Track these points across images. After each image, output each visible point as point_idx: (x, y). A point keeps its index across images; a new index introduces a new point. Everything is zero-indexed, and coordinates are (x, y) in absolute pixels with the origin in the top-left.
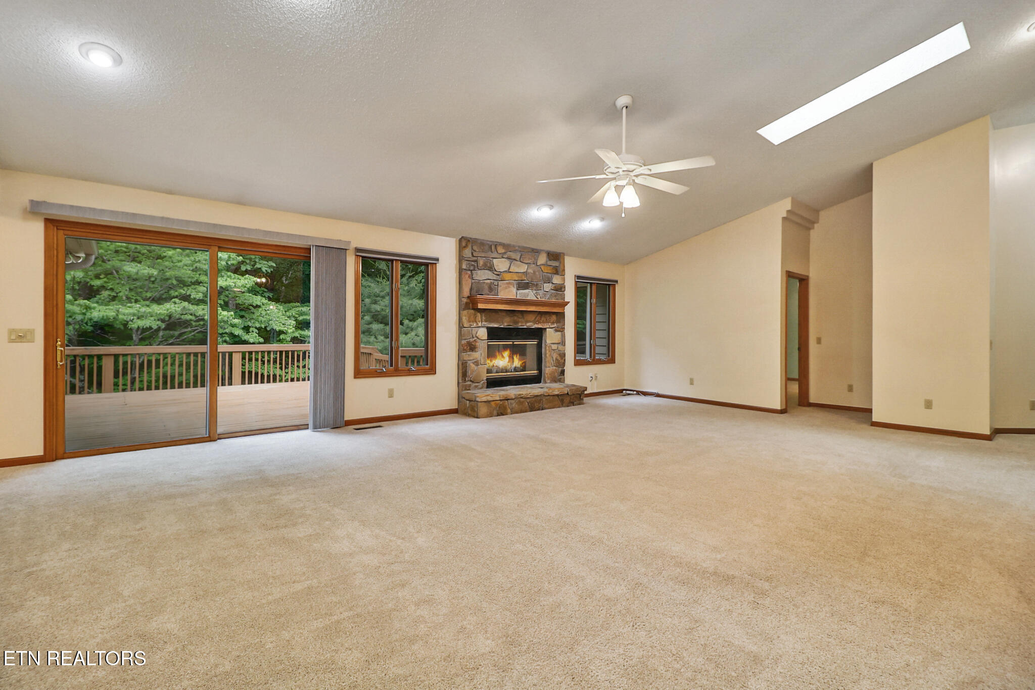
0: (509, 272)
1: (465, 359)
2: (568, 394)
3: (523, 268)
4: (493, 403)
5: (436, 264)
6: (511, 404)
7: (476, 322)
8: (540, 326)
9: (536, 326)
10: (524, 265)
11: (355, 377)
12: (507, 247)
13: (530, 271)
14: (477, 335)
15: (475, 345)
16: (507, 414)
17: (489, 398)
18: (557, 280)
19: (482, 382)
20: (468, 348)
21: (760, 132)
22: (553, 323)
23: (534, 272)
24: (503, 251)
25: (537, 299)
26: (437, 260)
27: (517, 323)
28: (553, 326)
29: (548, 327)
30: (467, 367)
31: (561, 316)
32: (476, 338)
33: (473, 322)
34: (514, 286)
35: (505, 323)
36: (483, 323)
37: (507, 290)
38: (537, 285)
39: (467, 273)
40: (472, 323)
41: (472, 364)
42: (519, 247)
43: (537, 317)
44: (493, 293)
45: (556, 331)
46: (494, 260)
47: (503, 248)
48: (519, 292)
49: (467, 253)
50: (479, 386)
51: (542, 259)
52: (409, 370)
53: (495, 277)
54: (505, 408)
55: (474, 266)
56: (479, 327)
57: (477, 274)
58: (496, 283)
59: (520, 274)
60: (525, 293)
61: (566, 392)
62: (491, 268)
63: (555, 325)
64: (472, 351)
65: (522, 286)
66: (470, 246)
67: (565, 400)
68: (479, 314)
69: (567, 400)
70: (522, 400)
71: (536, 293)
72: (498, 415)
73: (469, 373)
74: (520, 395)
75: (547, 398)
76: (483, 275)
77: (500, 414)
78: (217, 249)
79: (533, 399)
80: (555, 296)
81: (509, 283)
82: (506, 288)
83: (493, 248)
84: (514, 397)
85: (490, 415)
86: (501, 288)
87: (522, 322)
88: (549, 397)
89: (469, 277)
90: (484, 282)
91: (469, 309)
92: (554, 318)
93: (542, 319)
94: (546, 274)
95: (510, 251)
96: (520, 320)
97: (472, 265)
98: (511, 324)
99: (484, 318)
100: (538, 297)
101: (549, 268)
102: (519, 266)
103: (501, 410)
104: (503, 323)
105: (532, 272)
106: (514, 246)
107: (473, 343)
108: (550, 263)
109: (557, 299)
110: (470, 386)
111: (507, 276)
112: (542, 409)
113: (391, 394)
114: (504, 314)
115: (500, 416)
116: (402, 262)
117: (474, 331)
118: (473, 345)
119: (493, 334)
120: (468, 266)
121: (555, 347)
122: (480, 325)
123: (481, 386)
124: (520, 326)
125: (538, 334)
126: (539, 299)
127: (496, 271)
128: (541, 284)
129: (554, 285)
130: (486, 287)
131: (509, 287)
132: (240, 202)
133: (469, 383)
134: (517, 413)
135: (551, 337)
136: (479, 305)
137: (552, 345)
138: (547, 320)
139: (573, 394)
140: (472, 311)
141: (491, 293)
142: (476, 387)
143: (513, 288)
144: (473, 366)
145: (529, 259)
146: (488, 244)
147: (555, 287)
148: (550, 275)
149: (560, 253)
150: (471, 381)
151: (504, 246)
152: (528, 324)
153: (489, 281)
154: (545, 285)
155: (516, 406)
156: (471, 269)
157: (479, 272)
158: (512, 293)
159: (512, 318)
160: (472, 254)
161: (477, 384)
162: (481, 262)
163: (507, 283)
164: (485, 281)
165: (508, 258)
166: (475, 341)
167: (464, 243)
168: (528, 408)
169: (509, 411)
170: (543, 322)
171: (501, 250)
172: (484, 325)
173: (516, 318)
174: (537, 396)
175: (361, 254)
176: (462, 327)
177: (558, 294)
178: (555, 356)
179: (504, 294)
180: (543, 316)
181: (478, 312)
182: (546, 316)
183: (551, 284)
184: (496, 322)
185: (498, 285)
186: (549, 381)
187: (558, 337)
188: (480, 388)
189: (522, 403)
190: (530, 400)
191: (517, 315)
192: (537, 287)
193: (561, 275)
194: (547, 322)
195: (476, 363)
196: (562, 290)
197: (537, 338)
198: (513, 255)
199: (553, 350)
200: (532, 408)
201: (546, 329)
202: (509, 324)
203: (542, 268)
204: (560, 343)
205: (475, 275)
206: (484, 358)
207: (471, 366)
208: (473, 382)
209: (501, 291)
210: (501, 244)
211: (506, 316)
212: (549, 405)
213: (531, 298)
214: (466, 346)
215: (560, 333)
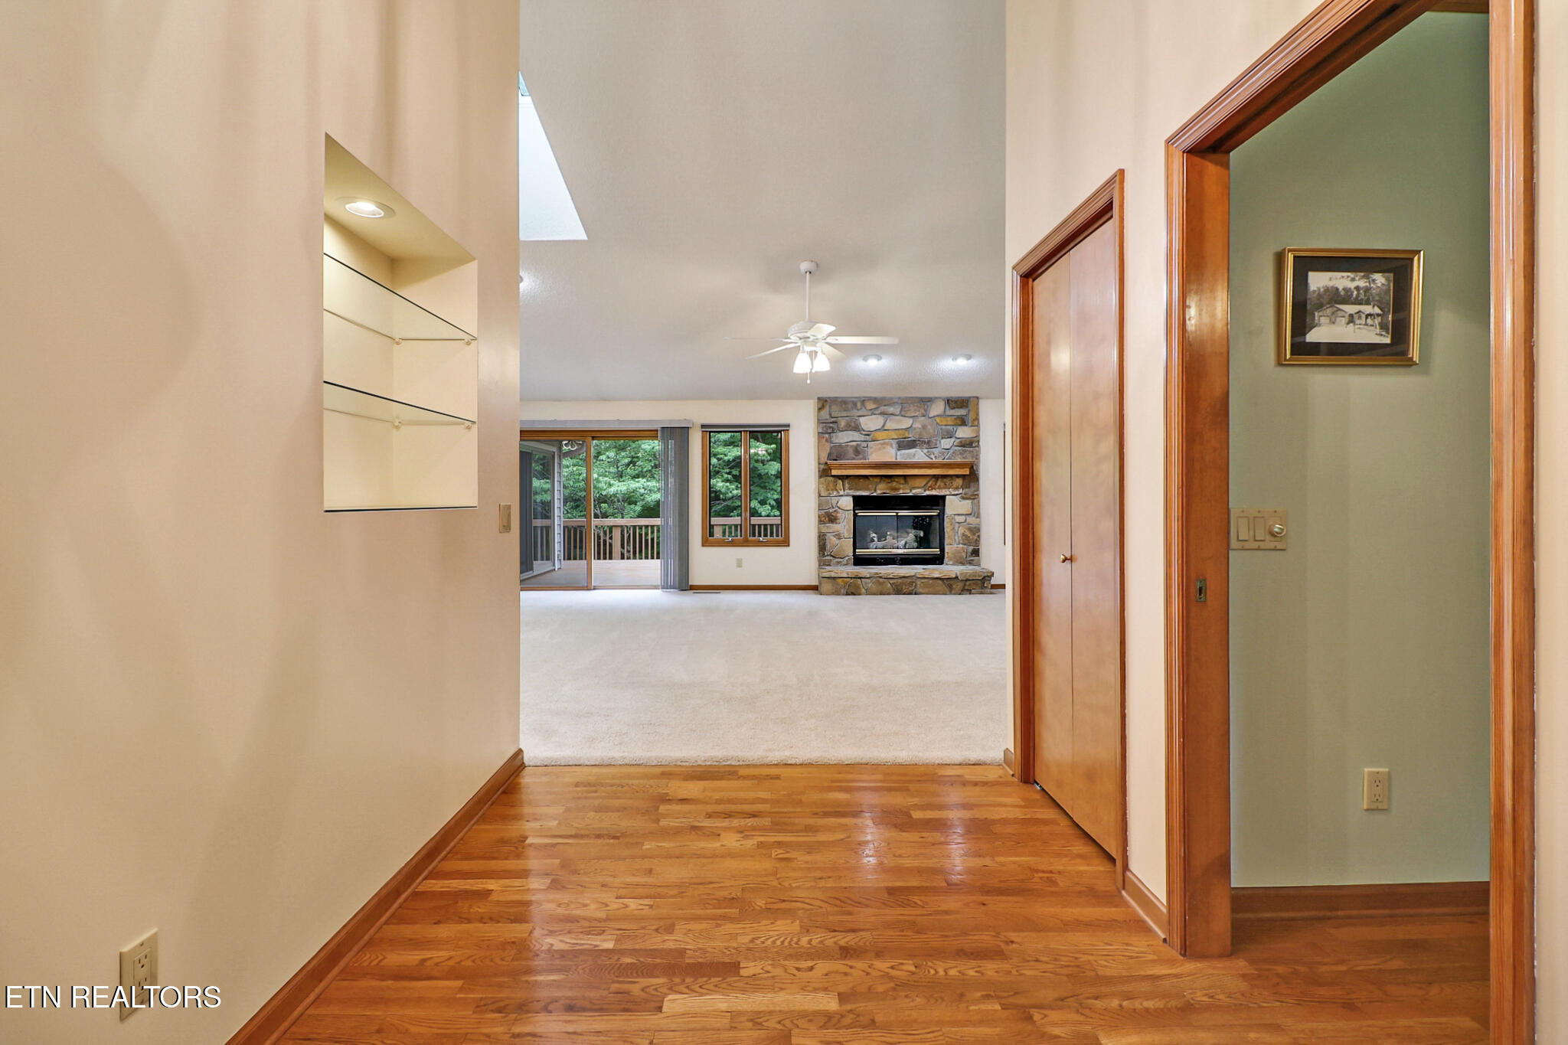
0: (883, 429)
1: (823, 531)
2: (957, 577)
3: (906, 423)
4: (840, 580)
5: (788, 430)
6: (866, 583)
7: (836, 490)
8: (935, 492)
9: (928, 493)
10: (907, 419)
11: (703, 546)
12: (879, 401)
13: (917, 425)
14: (838, 505)
15: (836, 516)
16: (860, 594)
17: (833, 575)
18: (964, 433)
19: (847, 558)
20: (827, 519)
22: (957, 488)
23: (924, 427)
24: (874, 406)
25: (929, 460)
26: (788, 426)
27: (898, 489)
28: (957, 492)
29: (950, 493)
30: (826, 539)
31: (971, 477)
32: (837, 508)
33: (832, 490)
34: (892, 446)
35: (881, 490)
36: (846, 491)
37: (881, 452)
38: (929, 442)
39: (824, 437)
40: (831, 492)
41: (832, 537)
42: (899, 398)
43: (929, 481)
44: (861, 456)
45: (963, 498)
46: (861, 419)
47: (874, 403)
48: (899, 453)
49: (825, 414)
50: (843, 563)
51: (937, 409)
52: (759, 541)
53: (863, 438)
54: (858, 587)
55: (832, 428)
56: (842, 496)
57: (836, 436)
58: (865, 444)
59: (901, 432)
60: (909, 453)
62: (857, 428)
63: (961, 491)
64: (832, 522)
65: (905, 444)
66: (827, 408)
67: (954, 586)
68: (840, 482)
69: (959, 586)
70: (881, 580)
71: (928, 452)
72: (847, 594)
73: (828, 547)
74: (877, 574)
75: (923, 581)
76: (844, 438)
77: (849, 592)
78: (590, 438)
79: (900, 581)
80: (961, 454)
81: (884, 443)
82: (880, 449)
83: (859, 405)
84: (868, 576)
85: (837, 593)
86: (872, 450)
87: (906, 489)
88: (926, 580)
89: (827, 440)
91: (828, 476)
92: (959, 481)
93: (938, 484)
94: (944, 427)
95: (885, 405)
96: (901, 486)
97: (830, 427)
98: (888, 492)
99: (847, 485)
100: (932, 456)
101: (949, 419)
102: (899, 421)
103: (851, 588)
104: (875, 490)
105: (920, 426)
106: (891, 399)
107: (833, 514)
108: (952, 412)
109: (964, 458)
110: (831, 560)
111: (880, 435)
112: (916, 594)
113: (739, 564)
114: (878, 480)
115: (849, 595)
116: (750, 432)
117: (834, 501)
118: (833, 516)
119: (860, 502)
120: (825, 429)
121: (961, 519)
122: (842, 493)
123: (845, 562)
124: (901, 492)
125: (938, 501)
126: (934, 460)
127: (864, 431)
128: (936, 440)
129: (958, 440)
130: (851, 451)
131: (884, 448)
132: (605, 399)
133: (829, 558)
134: (874, 594)
135: (955, 506)
136: (833, 471)
137: (956, 517)
138: (946, 485)
139: (967, 580)
140: (831, 478)
141: (858, 457)
142: (838, 563)
143: (891, 449)
144: (834, 539)
145: (915, 411)
146: (853, 402)
147: (961, 442)
148: (951, 428)
149: (970, 397)
150: (832, 556)
151: (875, 400)
152: (914, 491)
153: (854, 443)
154: (942, 441)
155: (873, 586)
156: (829, 431)
157: (840, 434)
158: (890, 454)
159: (889, 485)
160: (830, 415)
161: (839, 560)
162: (843, 423)
163: (882, 444)
164: (849, 444)
165: (883, 414)
166: (836, 511)
167: (823, 403)
168: (891, 591)
169: (863, 591)
170: (939, 488)
171: (870, 406)
172: (848, 493)
173: (894, 484)
174: (904, 577)
175: (709, 430)
176: (820, 496)
177: (965, 451)
178: (961, 530)
179: (875, 457)
180: (940, 480)
181: (840, 479)
182: (945, 480)
183: (953, 440)
184: (867, 489)
185: (867, 446)
186: (951, 563)
187: (966, 506)
188: (844, 565)
189: (881, 584)
190: (895, 581)
191: (896, 480)
192: (929, 444)
193: (972, 426)
194: (946, 487)
195: (839, 536)
196: (974, 445)
197: (934, 508)
198: (891, 410)
199: (959, 523)
200: (898, 591)
201: (947, 497)
202: (885, 491)
203: (938, 419)
204: (970, 514)
205: (834, 438)
206: (848, 530)
207: (832, 540)
208: (834, 557)
209: (872, 453)
210: (870, 399)
211: (880, 482)
212: (927, 590)
213: (918, 459)
214: (828, 517)
215: (969, 501)
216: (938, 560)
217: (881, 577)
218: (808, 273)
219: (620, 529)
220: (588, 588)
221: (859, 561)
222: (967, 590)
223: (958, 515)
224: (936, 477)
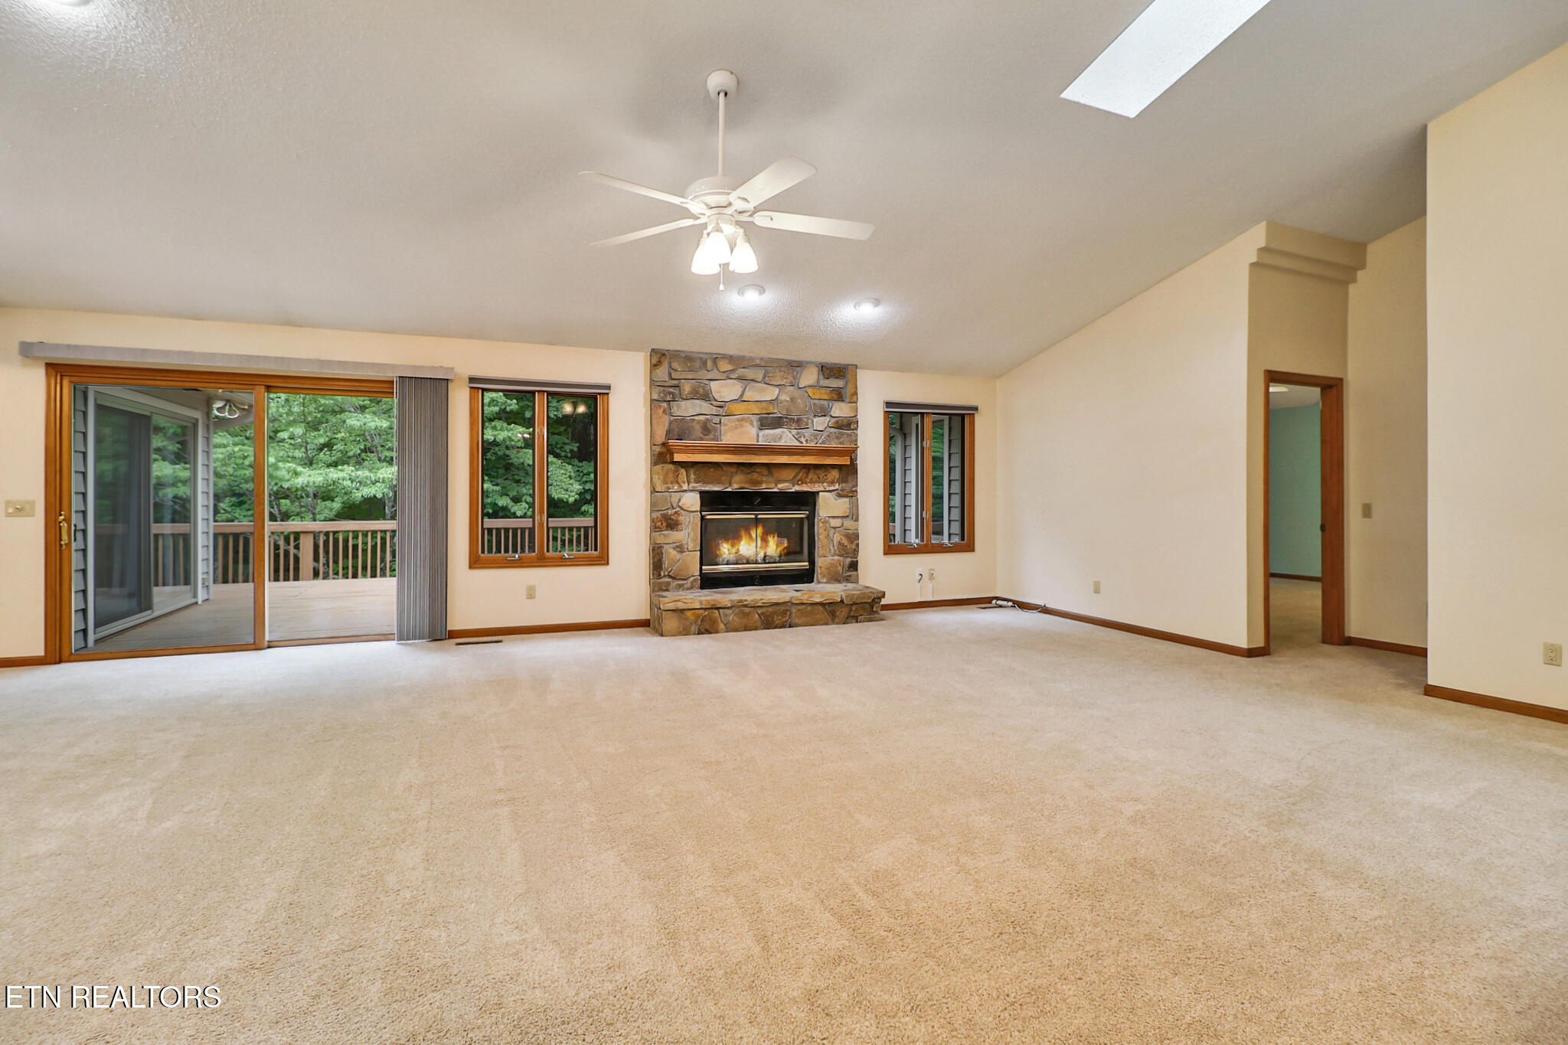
0: (741, 400)
1: (658, 542)
2: (842, 601)
3: (771, 393)
4: (689, 614)
5: (608, 394)
6: (726, 615)
7: (678, 483)
8: (805, 488)
9: (797, 488)
10: (771, 388)
11: (471, 567)
12: (737, 361)
13: (784, 397)
14: (680, 504)
15: (676, 521)
16: (717, 632)
17: (681, 606)
18: (840, 410)
19: (692, 578)
20: (664, 524)
21: (1064, 95)
22: (832, 483)
23: (792, 399)
24: (730, 368)
25: (798, 444)
26: (609, 387)
27: (758, 483)
28: (832, 488)
29: (823, 489)
30: (662, 554)
31: (849, 471)
32: (678, 509)
33: (672, 483)
34: (752, 424)
35: (736, 484)
36: (692, 485)
37: (738, 431)
38: (799, 420)
39: (660, 407)
40: (671, 486)
41: (671, 550)
42: (762, 359)
43: (798, 474)
44: (711, 436)
45: (840, 496)
46: (712, 383)
47: (730, 363)
48: (761, 433)
49: (662, 373)
50: (686, 586)
51: (810, 377)
52: (562, 558)
53: (714, 410)
54: (714, 622)
55: (673, 394)
56: (685, 491)
57: (679, 407)
58: (716, 420)
59: (764, 404)
60: (774, 434)
61: (839, 600)
62: (706, 397)
63: (837, 486)
64: (673, 529)
65: (769, 422)
66: (665, 365)
67: (838, 613)
68: (683, 471)
69: (842, 613)
70: (747, 610)
71: (797, 433)
72: (700, 633)
73: (666, 565)
74: (741, 601)
75: (800, 607)
76: (688, 409)
77: (703, 630)
78: (263, 389)
79: (770, 609)
80: (837, 438)
81: (742, 420)
82: (737, 428)
83: (709, 364)
84: (729, 605)
85: (685, 632)
86: (726, 427)
87: (770, 483)
88: (804, 607)
89: (664, 411)
90: (694, 419)
91: (666, 463)
92: (835, 474)
93: (810, 477)
94: (817, 401)
95: (744, 368)
96: (764, 479)
97: (670, 393)
98: (746, 486)
99: (692, 476)
100: (803, 440)
101: (823, 391)
102: (762, 391)
103: (706, 624)
104: (730, 484)
105: (788, 399)
106: (752, 359)
107: (672, 517)
108: (825, 383)
109: (841, 443)
110: (669, 584)
111: (737, 408)
112: (791, 627)
113: (531, 594)
114: (733, 470)
115: (702, 633)
116: (549, 394)
117: (675, 498)
118: (673, 520)
119: (711, 501)
120: (662, 395)
121: (835, 523)
122: (685, 487)
123: (689, 585)
124: (764, 487)
125: (807, 501)
126: (805, 444)
127: (716, 401)
128: (808, 418)
129: (834, 420)
130: (698, 428)
131: (742, 426)
132: (289, 322)
133: (667, 579)
134: (736, 630)
135: (829, 505)
136: (675, 455)
137: (831, 520)
138: (819, 478)
139: (855, 604)
140: (671, 466)
141: (708, 437)
142: (680, 586)
143: (751, 427)
144: (673, 553)
145: (783, 378)
146: (701, 359)
147: (837, 422)
148: (826, 403)
149: (848, 365)
150: (670, 577)
151: (731, 359)
152: (780, 486)
153: (702, 417)
154: (815, 420)
155: (735, 618)
156: (668, 399)
157: (683, 403)
158: (750, 434)
159: (749, 476)
160: (670, 374)
161: (681, 582)
162: (687, 388)
163: (738, 420)
164: (696, 418)
165: (740, 379)
166: (676, 513)
167: (659, 357)
168: (759, 624)
169: (722, 626)
170: (811, 482)
171: (725, 366)
172: (694, 487)
173: (755, 475)
174: (777, 604)
175: (478, 385)
176: (654, 491)
177: (843, 434)
178: (837, 538)
179: (729, 438)
180: (812, 471)
181: (682, 467)
182: (818, 472)
183: (828, 419)
184: (719, 482)
185: (720, 422)
186: (825, 580)
187: (841, 506)
188: (688, 589)
189: (748, 614)
190: (764, 610)
191: (758, 470)
192: (799, 423)
193: (850, 402)
194: (820, 481)
195: (680, 548)
196: (852, 427)
197: (803, 508)
198: (749, 373)
199: (834, 528)
200: (768, 623)
201: (820, 493)
202: (742, 485)
203: (810, 391)
204: (847, 516)
205: (675, 409)
206: (694, 540)
207: (670, 553)
208: (673, 578)
209: (726, 433)
210: (724, 357)
211: (737, 472)
212: (804, 620)
213: (786, 442)
214: (665, 521)
215: (847, 500)
216: (806, 576)
217: (746, 606)
218: (722, 95)
219: (311, 537)
220: (256, 646)
221: (709, 582)
222: (853, 617)
223: (833, 517)
224: (807, 467)
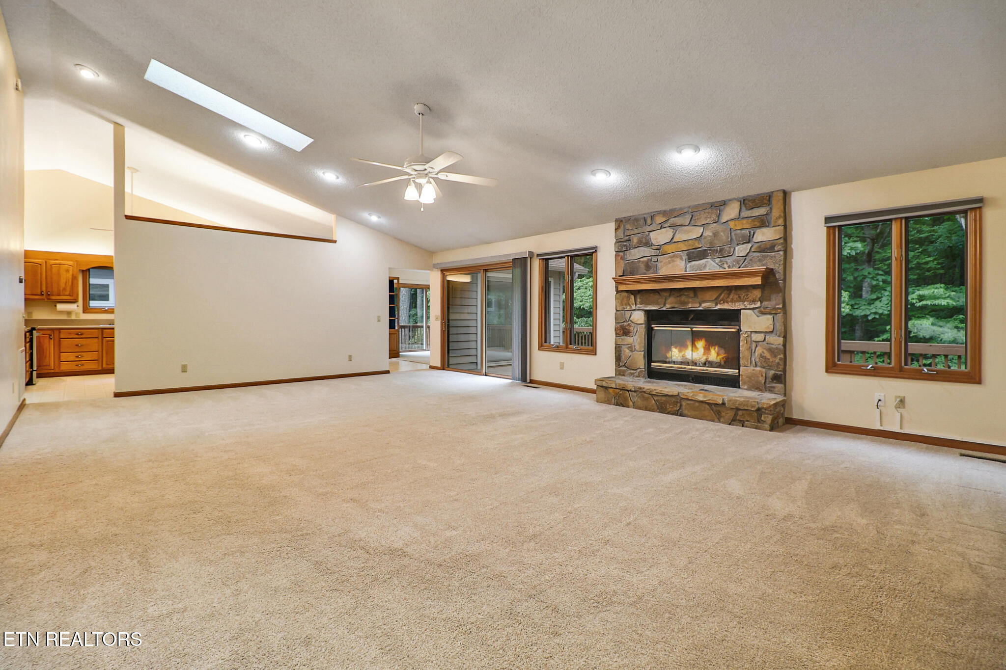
0: (671, 241)
1: (619, 343)
2: (724, 404)
3: (697, 232)
4: (611, 390)
5: (597, 252)
6: (633, 396)
7: (630, 305)
8: (726, 306)
9: (719, 307)
10: (697, 228)
11: (540, 349)
12: (668, 214)
13: (708, 233)
14: (632, 319)
15: (629, 330)
16: (628, 407)
18: (764, 235)
20: (622, 332)
22: (754, 301)
23: (715, 234)
24: (664, 219)
25: (721, 270)
26: (598, 248)
27: (686, 303)
28: (753, 306)
29: (743, 307)
30: (621, 351)
32: (630, 322)
33: (626, 305)
34: (681, 259)
35: (669, 305)
36: (638, 306)
37: (670, 265)
38: (721, 250)
39: (619, 255)
40: (625, 307)
42: (689, 207)
43: (720, 295)
44: (652, 271)
45: (763, 313)
46: (651, 234)
47: (663, 217)
48: (689, 265)
49: (620, 233)
50: (635, 374)
51: (732, 212)
53: (653, 253)
54: (626, 399)
55: (626, 245)
56: (634, 310)
57: (630, 253)
58: (654, 259)
59: (690, 242)
60: (699, 264)
61: (721, 402)
62: (648, 244)
63: (758, 304)
64: (626, 335)
65: (695, 255)
66: (622, 228)
67: (723, 414)
68: (633, 297)
70: (646, 395)
71: (721, 261)
72: (616, 405)
73: (623, 358)
75: (689, 402)
76: (636, 254)
77: (619, 403)
79: (664, 398)
80: (760, 260)
81: (674, 256)
82: (670, 263)
83: (649, 220)
84: (633, 390)
86: (662, 264)
87: (696, 303)
88: (692, 402)
89: (622, 258)
90: (640, 261)
91: (622, 292)
92: (757, 293)
93: (731, 297)
94: (739, 231)
95: (674, 217)
96: (690, 300)
97: (624, 245)
98: (676, 306)
99: (638, 300)
100: (726, 266)
101: (745, 221)
102: (689, 232)
103: (621, 400)
104: (665, 305)
105: (711, 234)
106: (681, 209)
107: (626, 327)
108: (746, 213)
109: (767, 265)
110: (624, 371)
111: (669, 248)
112: (681, 415)
113: (562, 366)
114: (667, 294)
115: (619, 405)
116: (570, 257)
117: (628, 315)
118: (627, 329)
119: (652, 317)
120: (620, 248)
121: (760, 337)
122: (634, 307)
123: (639, 374)
124: (690, 306)
125: (733, 317)
126: (727, 269)
127: (655, 245)
128: (730, 248)
129: (756, 245)
130: (642, 266)
131: (673, 261)
133: (624, 368)
134: (641, 409)
135: (754, 322)
136: (619, 287)
137: (754, 335)
138: (740, 297)
139: (738, 409)
140: (626, 293)
141: (649, 272)
142: (632, 374)
143: (681, 261)
144: (627, 351)
145: (706, 218)
146: (643, 218)
147: (759, 247)
148: (748, 232)
149: (772, 192)
150: (626, 367)
151: (664, 213)
152: (704, 305)
153: (645, 259)
154: (738, 248)
155: (638, 400)
156: (624, 250)
157: (633, 251)
158: (680, 267)
159: (678, 299)
160: (625, 234)
161: (632, 371)
163: (671, 257)
164: (642, 259)
165: (672, 226)
166: (629, 325)
167: (620, 223)
168: (656, 407)
169: (631, 403)
170: (732, 301)
171: (659, 220)
172: (639, 307)
173: (683, 298)
174: (666, 395)
175: (546, 259)
176: (617, 311)
177: (765, 257)
178: (759, 350)
179: (663, 271)
180: (733, 292)
181: (632, 294)
182: (739, 292)
183: (750, 245)
184: (657, 304)
185: (657, 261)
186: (746, 387)
187: (765, 322)
188: (637, 377)
189: (647, 399)
190: (659, 398)
191: (686, 294)
192: (722, 253)
193: (773, 227)
194: (740, 300)
195: (631, 349)
196: (776, 249)
197: (733, 323)
198: (678, 220)
199: (756, 342)
200: (662, 408)
201: (742, 311)
202: (673, 305)
203: (732, 224)
204: (772, 332)
205: (628, 255)
206: (639, 344)
207: (626, 352)
208: (628, 368)
209: (661, 268)
210: (659, 213)
211: (670, 295)
212: (693, 413)
213: (709, 269)
214: (623, 330)
215: (770, 317)
216: (733, 382)
217: (644, 392)
220: (482, 374)
221: (653, 374)
222: (740, 421)
223: (756, 332)
224: (729, 289)
